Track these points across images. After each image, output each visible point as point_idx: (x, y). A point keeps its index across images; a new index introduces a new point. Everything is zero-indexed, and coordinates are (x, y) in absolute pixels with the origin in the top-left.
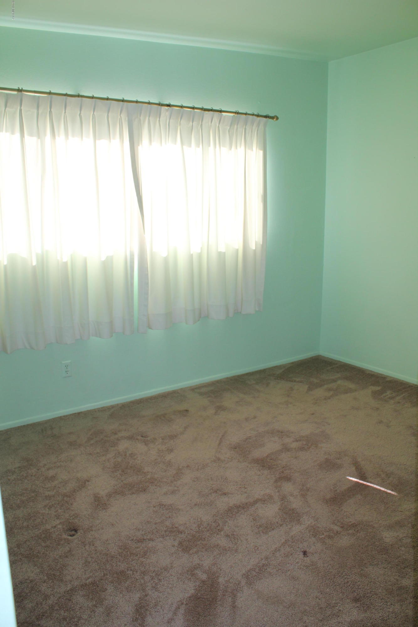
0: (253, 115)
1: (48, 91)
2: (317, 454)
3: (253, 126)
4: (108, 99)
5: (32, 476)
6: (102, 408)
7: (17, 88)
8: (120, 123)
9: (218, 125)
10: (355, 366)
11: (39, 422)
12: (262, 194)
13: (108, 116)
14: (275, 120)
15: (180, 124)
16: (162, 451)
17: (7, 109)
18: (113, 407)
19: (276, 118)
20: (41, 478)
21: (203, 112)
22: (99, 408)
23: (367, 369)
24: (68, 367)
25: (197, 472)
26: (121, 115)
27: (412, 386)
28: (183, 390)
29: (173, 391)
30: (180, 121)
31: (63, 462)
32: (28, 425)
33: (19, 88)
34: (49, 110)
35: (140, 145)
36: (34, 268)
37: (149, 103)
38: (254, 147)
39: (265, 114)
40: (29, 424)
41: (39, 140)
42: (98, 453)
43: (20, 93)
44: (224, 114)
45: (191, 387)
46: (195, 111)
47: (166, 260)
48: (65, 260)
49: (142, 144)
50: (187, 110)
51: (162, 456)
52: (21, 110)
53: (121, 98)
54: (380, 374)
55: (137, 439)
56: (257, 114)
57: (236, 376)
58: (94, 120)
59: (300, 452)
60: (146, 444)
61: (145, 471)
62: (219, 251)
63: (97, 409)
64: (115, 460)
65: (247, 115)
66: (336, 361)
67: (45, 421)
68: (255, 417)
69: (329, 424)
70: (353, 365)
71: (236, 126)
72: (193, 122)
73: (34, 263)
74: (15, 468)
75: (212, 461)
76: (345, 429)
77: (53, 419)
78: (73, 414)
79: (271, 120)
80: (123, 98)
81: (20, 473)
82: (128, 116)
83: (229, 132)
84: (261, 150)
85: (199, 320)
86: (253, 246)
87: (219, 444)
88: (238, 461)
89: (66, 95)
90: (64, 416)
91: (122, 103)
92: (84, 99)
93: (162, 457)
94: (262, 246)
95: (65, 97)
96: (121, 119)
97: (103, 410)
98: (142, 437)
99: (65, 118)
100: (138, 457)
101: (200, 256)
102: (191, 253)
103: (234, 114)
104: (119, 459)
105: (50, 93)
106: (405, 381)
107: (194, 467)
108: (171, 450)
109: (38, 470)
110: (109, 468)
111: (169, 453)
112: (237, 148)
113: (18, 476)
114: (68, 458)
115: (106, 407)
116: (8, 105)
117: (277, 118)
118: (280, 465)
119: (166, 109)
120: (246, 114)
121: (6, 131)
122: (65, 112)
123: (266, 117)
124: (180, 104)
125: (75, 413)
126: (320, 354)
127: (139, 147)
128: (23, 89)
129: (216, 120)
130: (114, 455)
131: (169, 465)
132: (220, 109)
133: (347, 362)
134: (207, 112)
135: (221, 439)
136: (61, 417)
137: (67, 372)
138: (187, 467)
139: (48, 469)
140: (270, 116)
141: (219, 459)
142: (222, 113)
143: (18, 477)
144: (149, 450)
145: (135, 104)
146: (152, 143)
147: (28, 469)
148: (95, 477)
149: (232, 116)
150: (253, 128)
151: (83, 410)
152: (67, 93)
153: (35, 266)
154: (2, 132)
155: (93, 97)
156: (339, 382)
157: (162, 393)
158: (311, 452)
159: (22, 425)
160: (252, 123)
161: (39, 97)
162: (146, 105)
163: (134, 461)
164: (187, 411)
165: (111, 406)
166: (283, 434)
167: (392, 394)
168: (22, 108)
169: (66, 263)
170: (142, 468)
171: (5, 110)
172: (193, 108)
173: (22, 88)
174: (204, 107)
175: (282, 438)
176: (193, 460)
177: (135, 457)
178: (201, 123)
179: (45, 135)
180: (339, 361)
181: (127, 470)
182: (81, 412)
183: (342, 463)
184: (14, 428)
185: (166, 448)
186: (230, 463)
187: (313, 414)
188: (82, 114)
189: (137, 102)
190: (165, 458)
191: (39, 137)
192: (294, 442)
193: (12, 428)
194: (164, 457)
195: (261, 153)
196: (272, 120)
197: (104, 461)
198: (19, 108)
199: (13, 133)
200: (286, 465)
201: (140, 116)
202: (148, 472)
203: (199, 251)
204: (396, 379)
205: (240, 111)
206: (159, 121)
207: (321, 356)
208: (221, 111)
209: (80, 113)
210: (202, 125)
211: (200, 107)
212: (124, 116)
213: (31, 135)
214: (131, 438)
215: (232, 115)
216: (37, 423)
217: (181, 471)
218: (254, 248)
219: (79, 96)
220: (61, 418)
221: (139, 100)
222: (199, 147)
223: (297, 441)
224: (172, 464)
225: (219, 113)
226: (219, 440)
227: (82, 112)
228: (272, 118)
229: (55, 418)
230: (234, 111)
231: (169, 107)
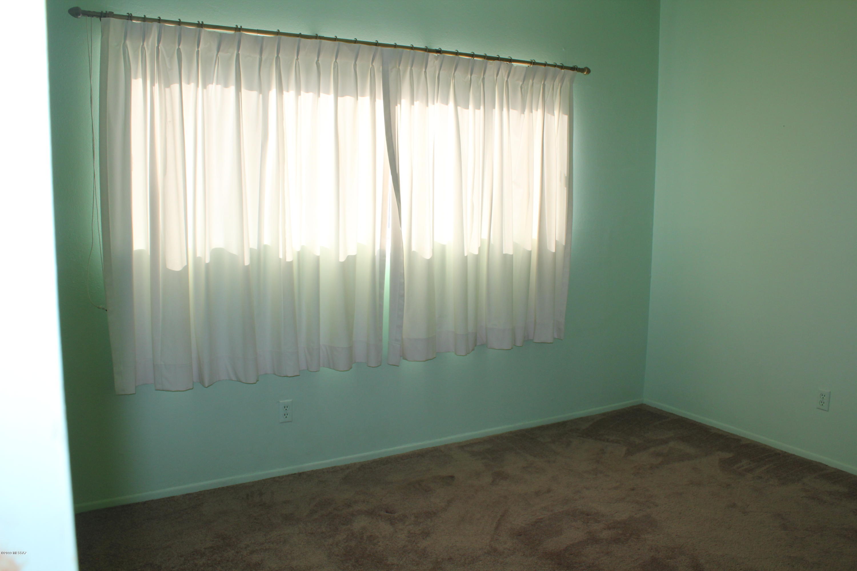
0: (555, 66)
1: (276, 30)
2: (639, 549)
3: (554, 81)
4: (356, 42)
5: (228, 561)
6: (333, 468)
7: (234, 26)
8: (372, 75)
9: (506, 79)
10: (695, 421)
11: (244, 484)
12: (566, 175)
13: (355, 65)
14: (585, 73)
15: (454, 77)
16: (415, 534)
17: (220, 53)
18: (348, 467)
19: (587, 70)
20: (241, 565)
21: (486, 60)
22: (329, 468)
23: (712, 427)
24: (287, 409)
25: (463, 567)
26: (374, 64)
27: (779, 454)
28: (448, 447)
29: (434, 447)
30: (454, 73)
31: (273, 544)
32: (228, 487)
33: (237, 26)
34: (276, 55)
35: (399, 105)
36: (247, 270)
37: (412, 48)
38: (556, 112)
39: (571, 66)
40: (230, 486)
41: (261, 96)
42: (322, 533)
43: (238, 33)
44: (515, 64)
45: (459, 443)
46: (475, 60)
47: (430, 263)
48: (289, 259)
49: (400, 104)
50: (464, 58)
51: (414, 541)
52: (238, 55)
53: (373, 41)
54: (732, 434)
55: (380, 515)
56: (561, 65)
57: (523, 430)
58: (336, 69)
59: (614, 546)
60: (392, 524)
61: (389, 562)
62: (504, 253)
63: (326, 469)
64: (346, 544)
65: (547, 67)
66: (667, 413)
67: (253, 482)
68: (549, 491)
69: (657, 506)
70: (692, 420)
71: (531, 81)
72: (471, 75)
73: (247, 263)
74: (205, 549)
75: (485, 552)
76: (680, 513)
77: (263, 480)
78: (292, 475)
79: (579, 74)
80: (377, 41)
81: (212, 556)
82: (383, 65)
83: (521, 88)
84: (566, 114)
85: (473, 350)
86: (552, 248)
87: (497, 528)
88: (522, 554)
89: (300, 36)
90: (279, 477)
91: (375, 47)
92: (324, 41)
93: (414, 543)
94: (565, 247)
95: (298, 38)
96: (372, 70)
97: (334, 470)
98: (387, 512)
99: (297, 66)
100: (379, 542)
101: (477, 258)
102: (466, 255)
103: (529, 65)
104: (353, 544)
105: (278, 33)
106: (769, 446)
107: (460, 561)
108: (426, 534)
109: (237, 552)
110: (338, 556)
111: (423, 539)
112: (532, 112)
113: (208, 560)
114: (281, 537)
115: (339, 467)
116: (222, 48)
117: (589, 71)
118: (583, 564)
119: (435, 56)
120: (545, 65)
121: (217, 83)
122: (297, 59)
123: (573, 69)
124: (454, 50)
125: (295, 474)
126: (644, 402)
127: (396, 107)
128: (243, 27)
129: (503, 72)
130: (345, 536)
131: (424, 555)
132: (510, 58)
133: (683, 416)
134: (491, 61)
135: (499, 520)
136: (274, 478)
137: (286, 415)
138: (449, 559)
139: (252, 552)
140: (579, 68)
141: (495, 550)
142: (512, 63)
143: (209, 562)
144: (396, 532)
145: (392, 49)
146: (415, 102)
147: (224, 551)
148: (317, 567)
149: (526, 67)
150: (555, 83)
151: (306, 470)
152: (300, 33)
153: (248, 267)
154: (212, 84)
155: (335, 39)
156: (671, 444)
157: (417, 450)
158: (630, 545)
159: (220, 486)
160: (554, 78)
161: (263, 37)
162: (408, 50)
163: (373, 546)
164: (452, 477)
165: (346, 465)
166: (589, 517)
167: (750, 464)
168: (239, 52)
169: (291, 263)
170: (385, 559)
171: (217, 55)
172: (473, 55)
173: (241, 27)
174: (488, 55)
175: (588, 522)
176: (458, 550)
177: (375, 541)
178: (482, 76)
179: (269, 89)
180: (672, 414)
181: (362, 559)
182: (303, 473)
183: (676, 565)
184: (208, 491)
185: (420, 530)
186: (511, 557)
187: (633, 490)
188: (320, 62)
189: (395, 46)
190: (419, 545)
191: (260, 91)
192: (605, 529)
193: (206, 491)
194: (416, 544)
195: (566, 118)
196: (582, 74)
197: (332, 545)
198: (236, 52)
199: (226, 85)
200: (593, 564)
201: (399, 66)
202: (392, 565)
203: (476, 252)
204: (756, 442)
205: (537, 61)
206: (425, 72)
207: (645, 405)
208: (511, 60)
209: (318, 60)
210: (484, 79)
211: (482, 54)
212: (377, 66)
213: (250, 88)
214: (370, 513)
215: (526, 65)
216: (241, 484)
217: (440, 566)
218: (553, 250)
219: (316, 37)
220: (275, 480)
221: (398, 44)
222: (479, 109)
223: (609, 528)
224: (427, 554)
225: (508, 63)
226: (496, 522)
227: (320, 59)
228: (582, 70)
229: (266, 479)
230: (529, 60)
231: (439, 54)
